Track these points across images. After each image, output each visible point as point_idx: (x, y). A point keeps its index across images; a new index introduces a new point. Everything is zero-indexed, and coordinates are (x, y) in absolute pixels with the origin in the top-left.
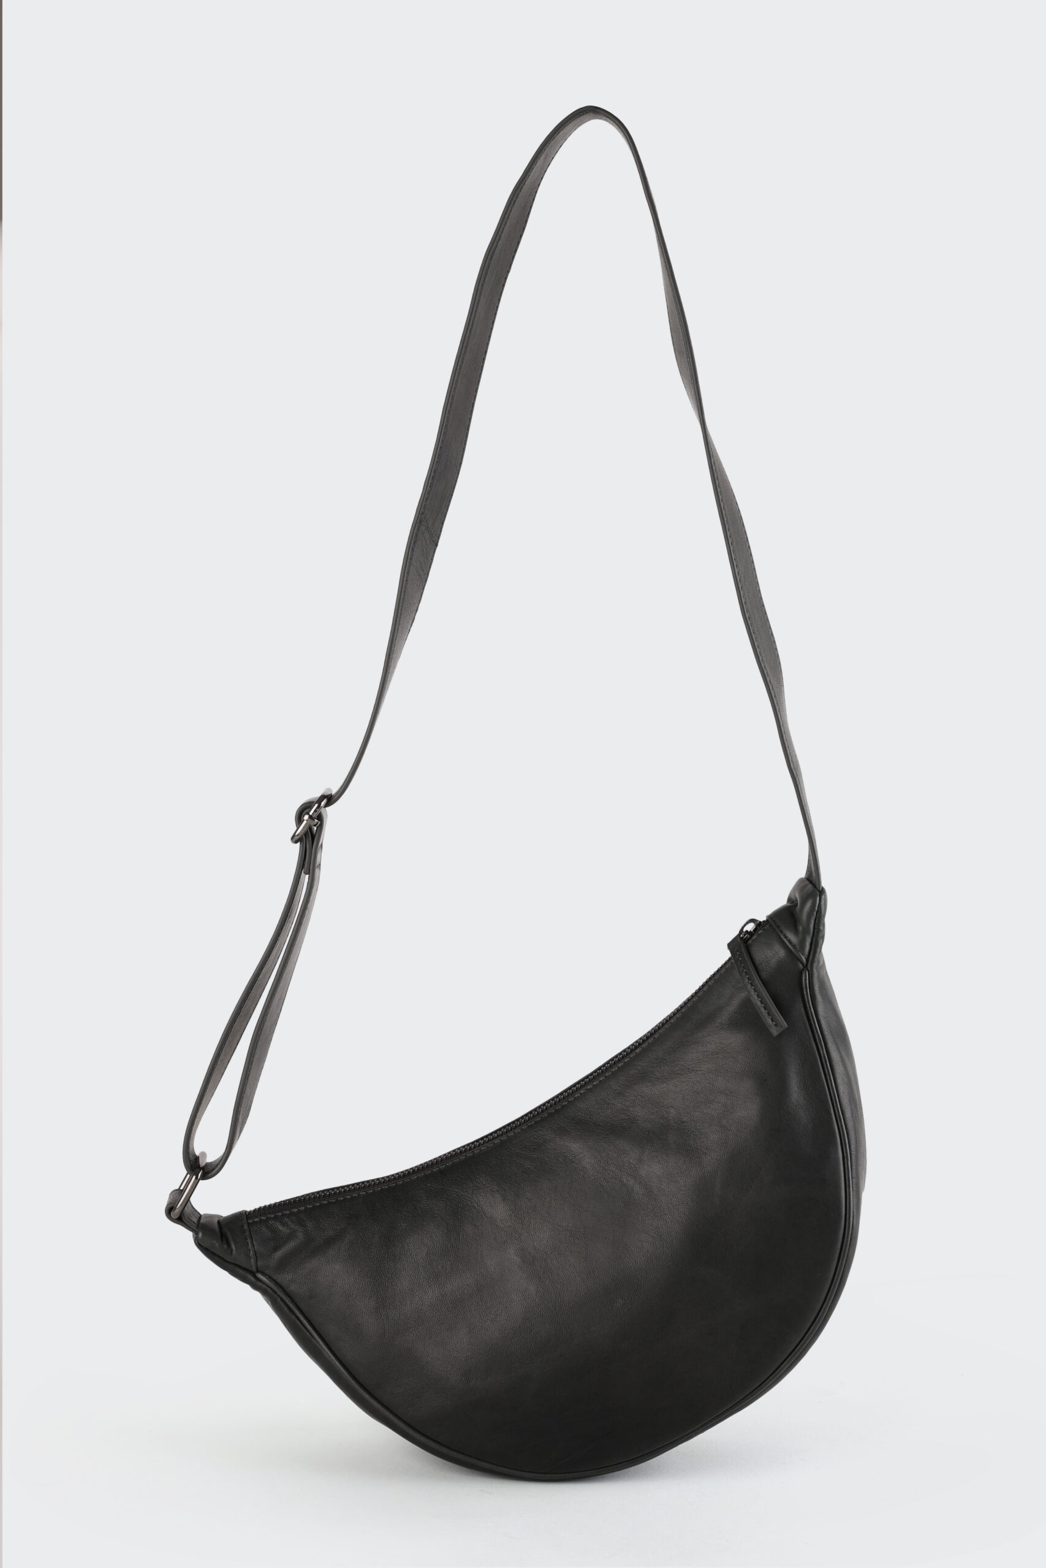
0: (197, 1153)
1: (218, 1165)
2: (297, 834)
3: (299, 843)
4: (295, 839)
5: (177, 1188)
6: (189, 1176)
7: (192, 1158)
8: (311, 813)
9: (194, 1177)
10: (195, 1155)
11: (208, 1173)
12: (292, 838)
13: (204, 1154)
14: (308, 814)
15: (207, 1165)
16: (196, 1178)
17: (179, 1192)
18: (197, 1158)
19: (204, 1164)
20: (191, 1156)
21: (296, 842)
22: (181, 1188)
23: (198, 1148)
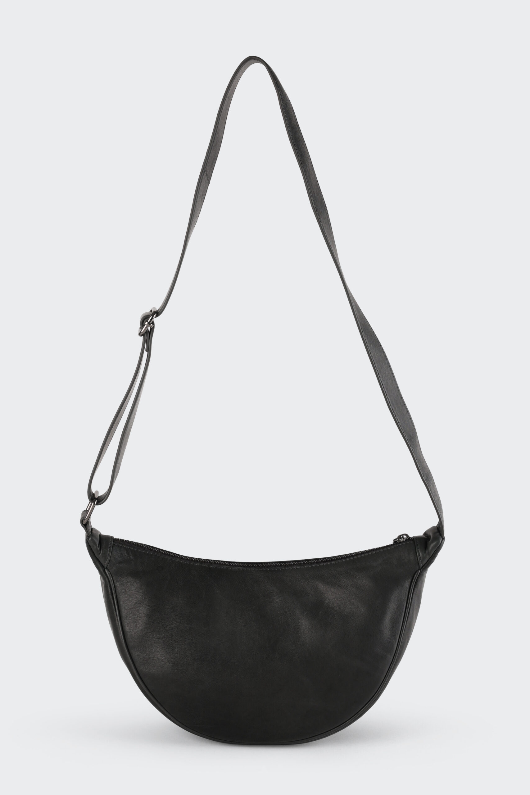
0: (94, 492)
1: (105, 497)
2: (142, 332)
3: (142, 337)
4: (140, 334)
5: (85, 509)
6: (90, 503)
7: (92, 494)
8: (149, 321)
9: (93, 503)
10: (92, 493)
11: (100, 502)
12: (139, 334)
13: (97, 492)
14: (147, 321)
15: (99, 497)
16: (94, 504)
17: (86, 511)
18: (94, 494)
19: (98, 497)
20: (91, 493)
21: (141, 336)
22: (87, 510)
23: (93, 490)
